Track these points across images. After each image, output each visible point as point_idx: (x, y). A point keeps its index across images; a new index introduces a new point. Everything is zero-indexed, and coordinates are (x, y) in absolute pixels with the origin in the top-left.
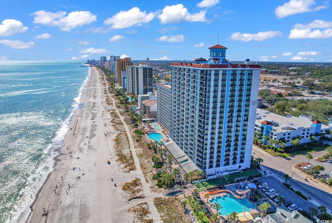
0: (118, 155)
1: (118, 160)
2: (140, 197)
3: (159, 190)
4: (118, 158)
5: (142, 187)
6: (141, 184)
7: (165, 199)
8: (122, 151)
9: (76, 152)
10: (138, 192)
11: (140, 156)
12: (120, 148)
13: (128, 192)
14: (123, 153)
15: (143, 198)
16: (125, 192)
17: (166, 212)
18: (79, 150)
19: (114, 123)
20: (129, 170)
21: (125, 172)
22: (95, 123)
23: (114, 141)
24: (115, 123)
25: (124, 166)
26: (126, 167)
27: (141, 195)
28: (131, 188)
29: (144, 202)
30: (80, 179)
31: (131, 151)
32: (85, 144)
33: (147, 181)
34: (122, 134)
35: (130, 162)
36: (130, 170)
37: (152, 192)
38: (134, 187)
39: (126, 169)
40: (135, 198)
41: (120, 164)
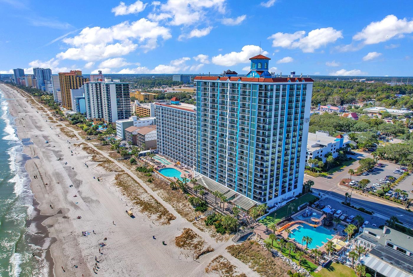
0: (137, 203)
1: (143, 209)
2: (208, 251)
3: (224, 237)
4: (142, 208)
5: (200, 238)
6: (196, 234)
7: (239, 245)
8: (139, 197)
9: (69, 210)
10: (201, 246)
11: (168, 200)
12: (133, 194)
13: (188, 248)
14: (142, 199)
15: (212, 251)
16: (184, 249)
17: (252, 261)
18: (72, 206)
19: (98, 162)
20: (167, 220)
21: (163, 224)
22: (67, 165)
23: (117, 186)
24: (100, 162)
25: (158, 217)
26: (160, 217)
27: (208, 248)
28: (188, 242)
29: (217, 256)
30: (105, 246)
31: (151, 196)
32: (76, 196)
33: (202, 230)
34: (121, 175)
35: (161, 209)
36: (169, 220)
37: (219, 241)
38: (190, 240)
39: (162, 220)
40: (202, 254)
41: (150, 215)
